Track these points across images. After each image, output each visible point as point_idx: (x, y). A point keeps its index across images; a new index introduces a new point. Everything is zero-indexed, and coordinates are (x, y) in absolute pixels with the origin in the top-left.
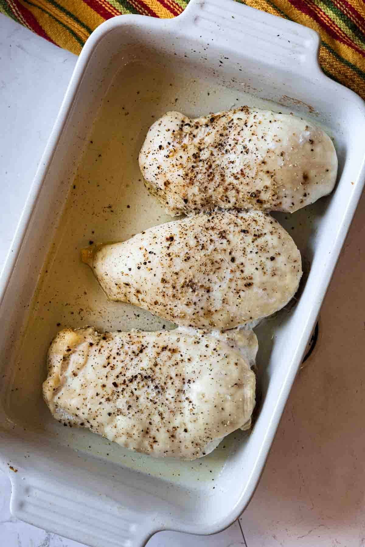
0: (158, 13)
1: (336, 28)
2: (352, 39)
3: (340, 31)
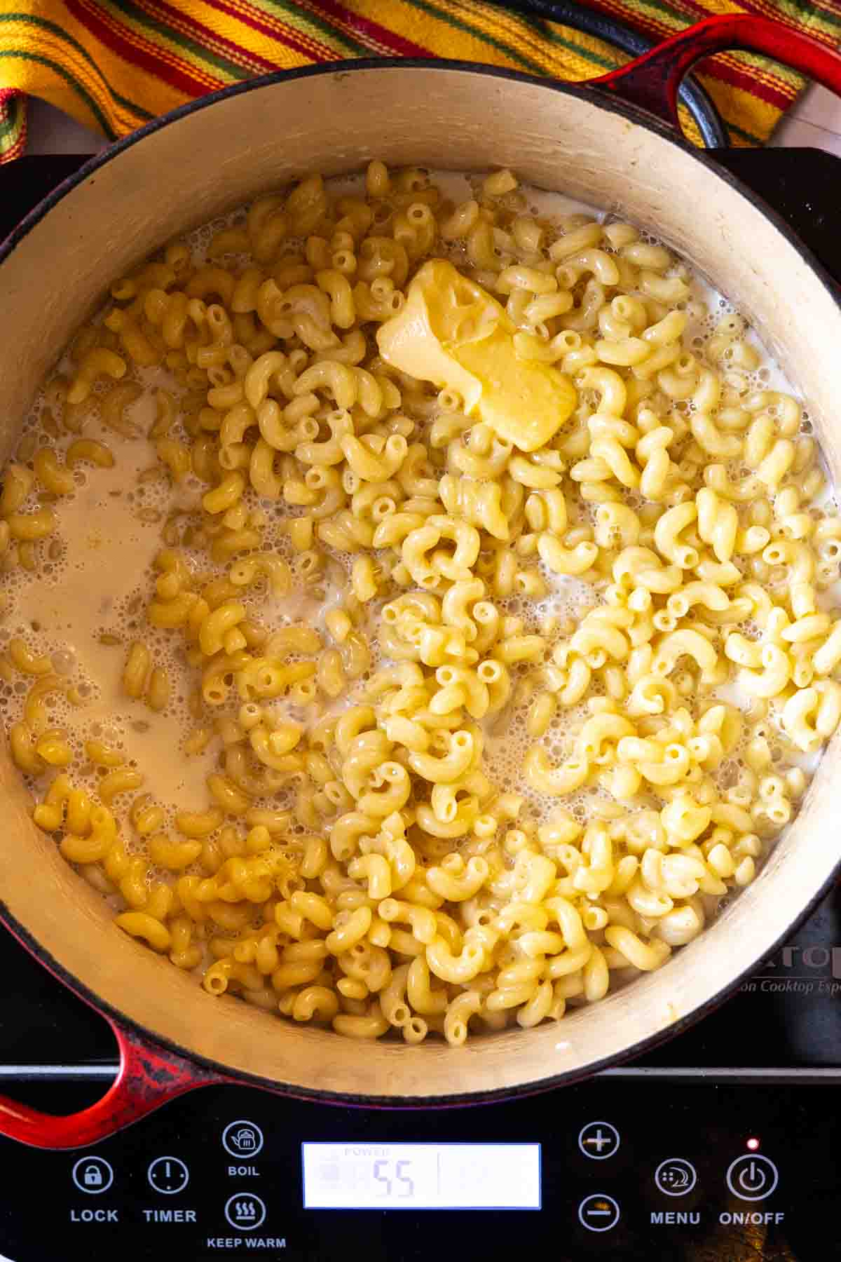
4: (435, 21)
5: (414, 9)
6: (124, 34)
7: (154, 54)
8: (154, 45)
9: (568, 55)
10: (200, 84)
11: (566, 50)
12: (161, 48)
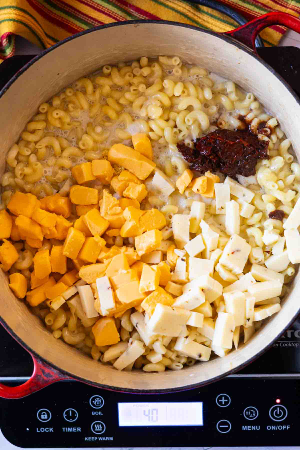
6: (49, 13)
8: (60, 17)
9: (206, 16)
12: (62, 18)
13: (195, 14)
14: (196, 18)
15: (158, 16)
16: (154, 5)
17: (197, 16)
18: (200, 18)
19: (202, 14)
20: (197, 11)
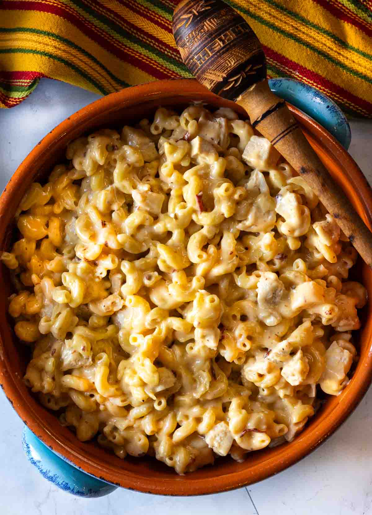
0: (165, 39)
1: (340, 5)
2: (355, 12)
3: (343, 8)
4: (286, 39)
5: (275, 32)
6: (121, 46)
7: (137, 57)
8: (137, 52)
9: (356, 56)
10: (162, 72)
11: (356, 53)
12: (141, 54)
13: (339, 54)
14: (341, 59)
15: (284, 54)
16: (279, 37)
17: (343, 56)
18: (347, 58)
19: (350, 52)
20: (343, 48)
